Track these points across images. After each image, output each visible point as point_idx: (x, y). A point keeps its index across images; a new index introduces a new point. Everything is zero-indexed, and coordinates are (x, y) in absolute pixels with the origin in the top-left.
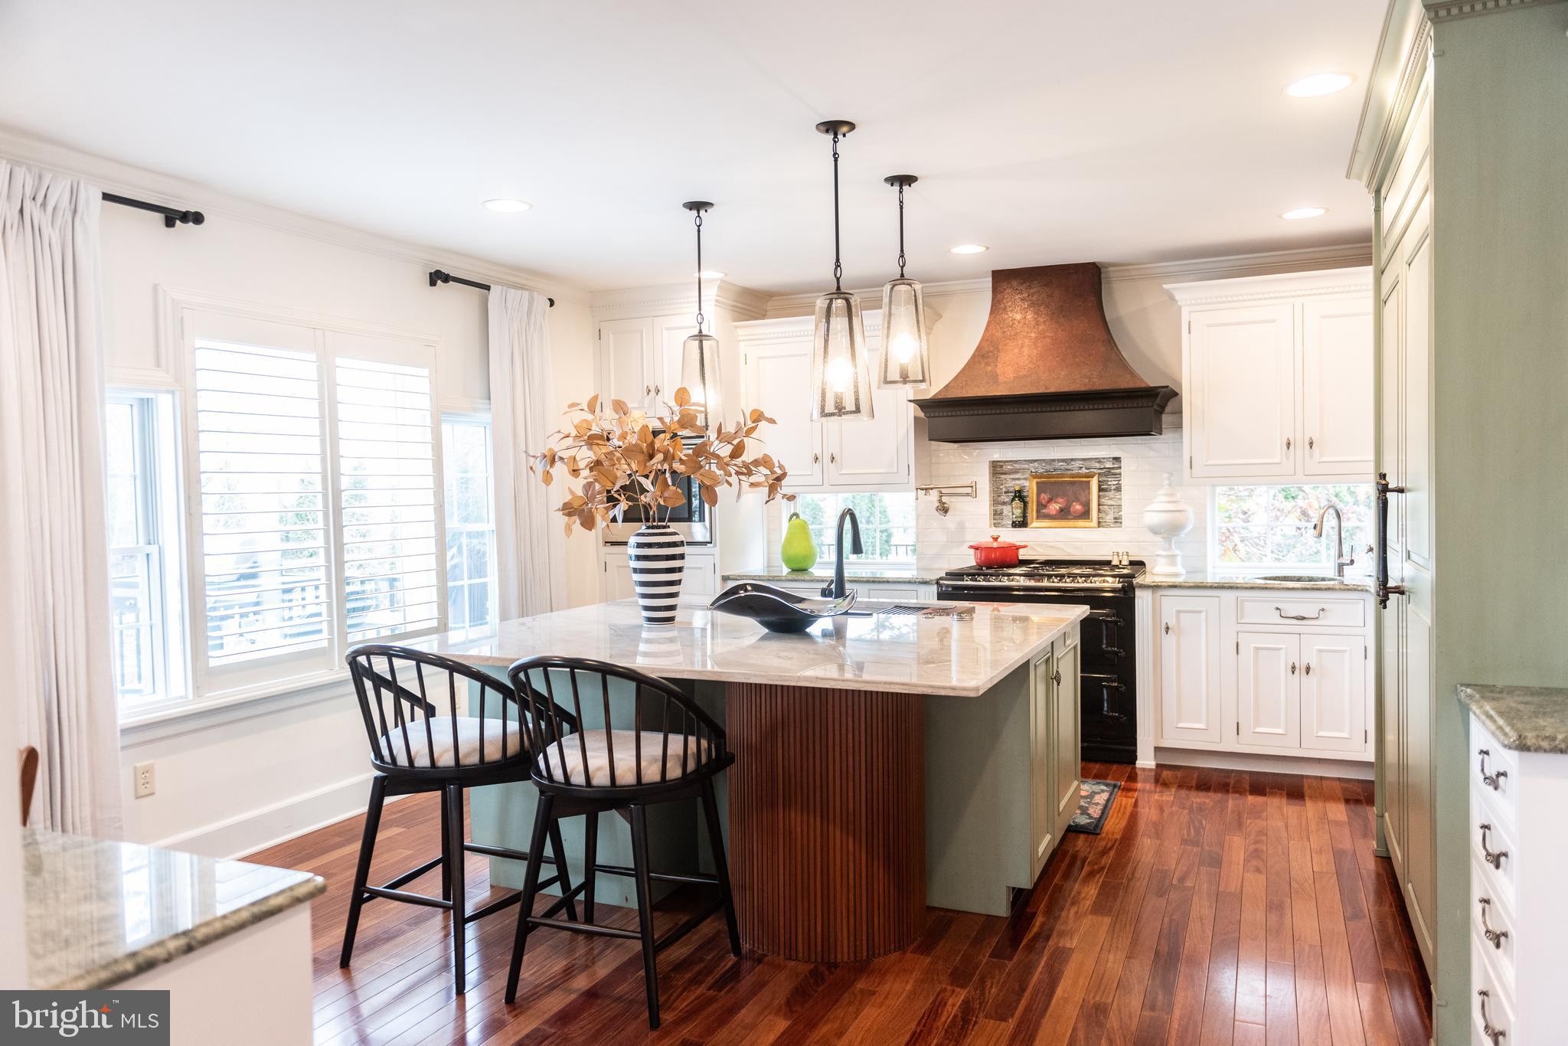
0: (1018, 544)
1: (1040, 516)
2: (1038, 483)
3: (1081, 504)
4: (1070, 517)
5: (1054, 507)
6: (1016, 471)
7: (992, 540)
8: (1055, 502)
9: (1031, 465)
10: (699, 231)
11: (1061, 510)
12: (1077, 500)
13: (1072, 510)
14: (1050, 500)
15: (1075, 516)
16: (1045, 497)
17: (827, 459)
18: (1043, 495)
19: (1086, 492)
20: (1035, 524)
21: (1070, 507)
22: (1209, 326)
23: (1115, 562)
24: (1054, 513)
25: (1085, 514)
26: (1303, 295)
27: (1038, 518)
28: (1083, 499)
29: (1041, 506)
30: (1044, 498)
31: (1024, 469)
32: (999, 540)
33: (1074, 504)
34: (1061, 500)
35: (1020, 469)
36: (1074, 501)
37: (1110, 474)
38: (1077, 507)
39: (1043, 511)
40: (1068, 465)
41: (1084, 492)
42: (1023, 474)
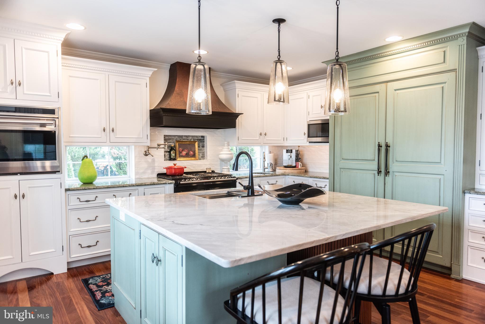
0: (183, 166)
1: (181, 156)
2: (178, 144)
3: (192, 152)
4: (189, 156)
5: (184, 153)
6: (170, 139)
7: (174, 165)
8: (185, 151)
9: (175, 137)
11: (186, 154)
12: (191, 150)
13: (190, 154)
14: (183, 150)
15: (191, 156)
18: (180, 149)
19: (194, 147)
20: (178, 159)
22: (243, 96)
23: (208, 172)
24: (184, 155)
25: (194, 155)
27: (179, 157)
28: (193, 150)
29: (180, 152)
31: (172, 139)
32: (176, 165)
33: (190, 152)
34: (186, 150)
35: (171, 139)
36: (190, 151)
37: (201, 141)
38: (191, 153)
39: (181, 154)
40: (187, 138)
41: (193, 147)
42: (172, 141)
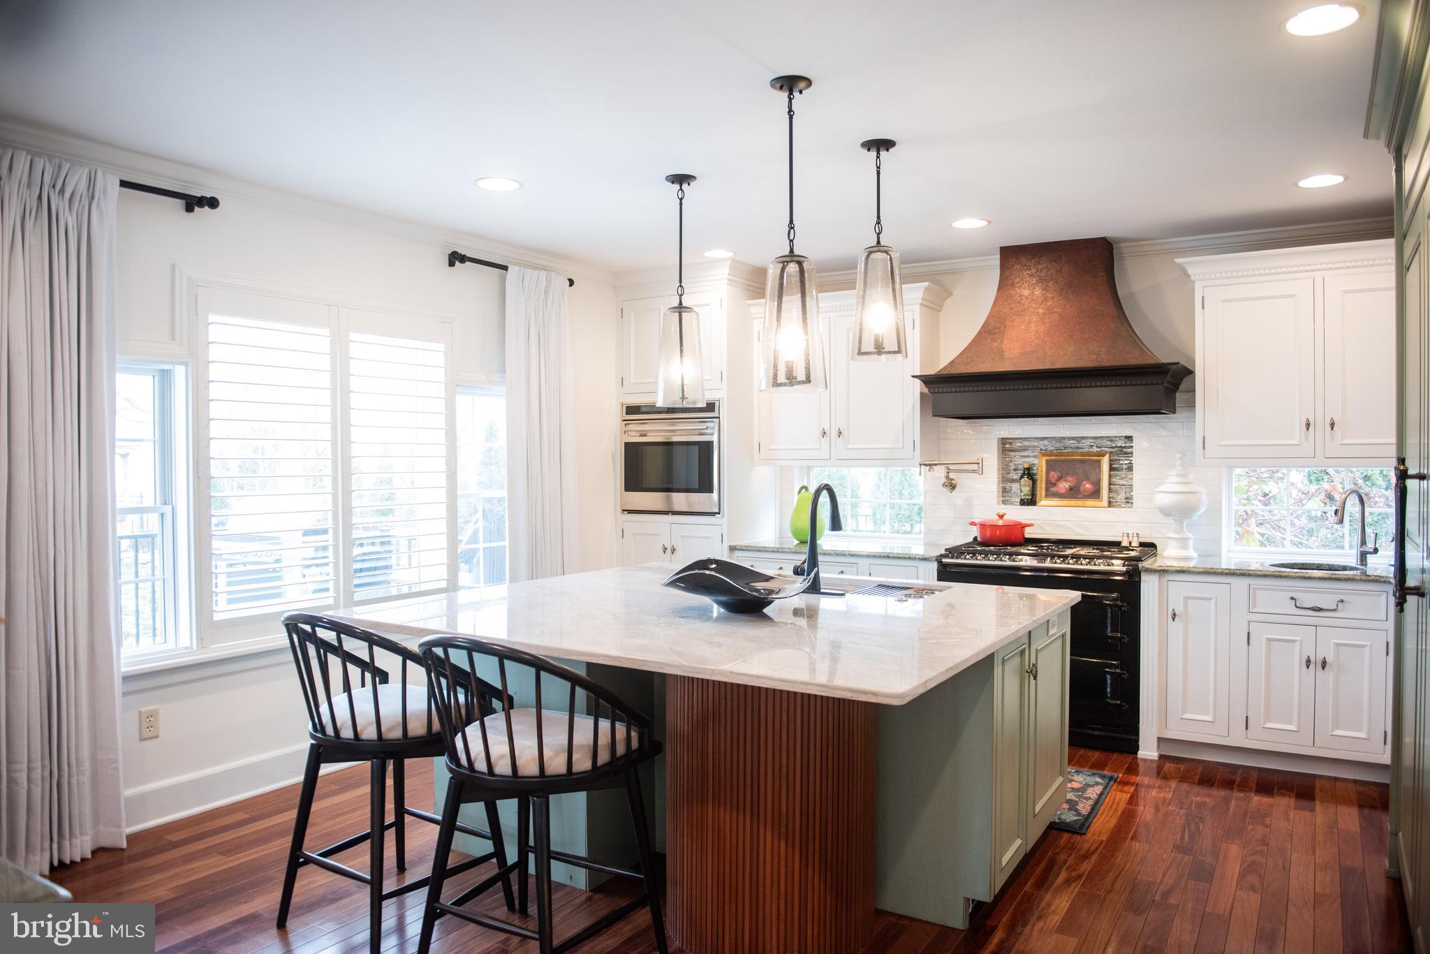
0: (1025, 522)
1: (1050, 494)
2: (1047, 461)
3: (1091, 483)
4: (1080, 496)
5: (1064, 486)
6: (1025, 449)
7: (997, 517)
8: (1065, 481)
9: (1041, 442)
10: (681, 204)
11: (1071, 489)
12: (1088, 479)
13: (1081, 488)
14: (1060, 479)
15: (1085, 495)
16: (1054, 475)
17: (834, 434)
18: (1052, 473)
19: (1097, 471)
20: (1044, 502)
21: (1080, 485)
22: (1224, 301)
23: (1125, 543)
24: (1064, 491)
25: (1096, 494)
26: (1324, 269)
27: (1047, 496)
28: (1093, 478)
29: (1050, 484)
30: (1053, 477)
31: (1033, 447)
32: (1005, 518)
33: (1084, 482)
34: (1071, 479)
35: (1030, 447)
36: (1084, 480)
37: (1121, 452)
38: (1088, 486)
39: (1052, 489)
40: (1079, 443)
41: (1095, 471)
42: (1033, 452)
